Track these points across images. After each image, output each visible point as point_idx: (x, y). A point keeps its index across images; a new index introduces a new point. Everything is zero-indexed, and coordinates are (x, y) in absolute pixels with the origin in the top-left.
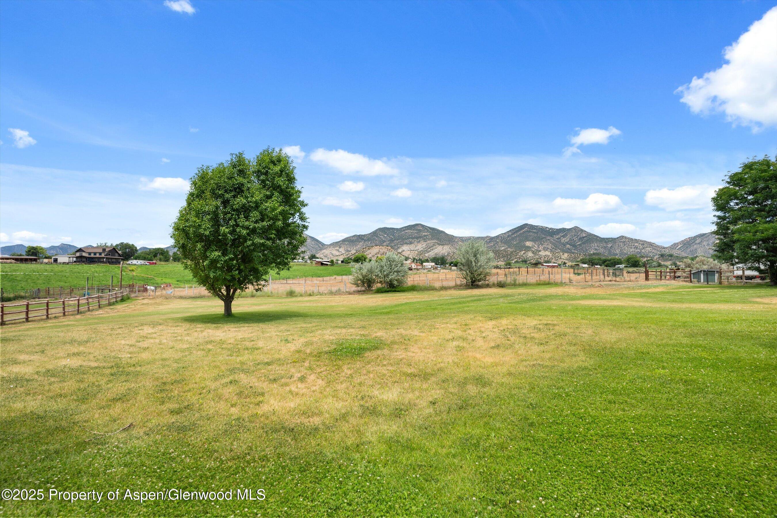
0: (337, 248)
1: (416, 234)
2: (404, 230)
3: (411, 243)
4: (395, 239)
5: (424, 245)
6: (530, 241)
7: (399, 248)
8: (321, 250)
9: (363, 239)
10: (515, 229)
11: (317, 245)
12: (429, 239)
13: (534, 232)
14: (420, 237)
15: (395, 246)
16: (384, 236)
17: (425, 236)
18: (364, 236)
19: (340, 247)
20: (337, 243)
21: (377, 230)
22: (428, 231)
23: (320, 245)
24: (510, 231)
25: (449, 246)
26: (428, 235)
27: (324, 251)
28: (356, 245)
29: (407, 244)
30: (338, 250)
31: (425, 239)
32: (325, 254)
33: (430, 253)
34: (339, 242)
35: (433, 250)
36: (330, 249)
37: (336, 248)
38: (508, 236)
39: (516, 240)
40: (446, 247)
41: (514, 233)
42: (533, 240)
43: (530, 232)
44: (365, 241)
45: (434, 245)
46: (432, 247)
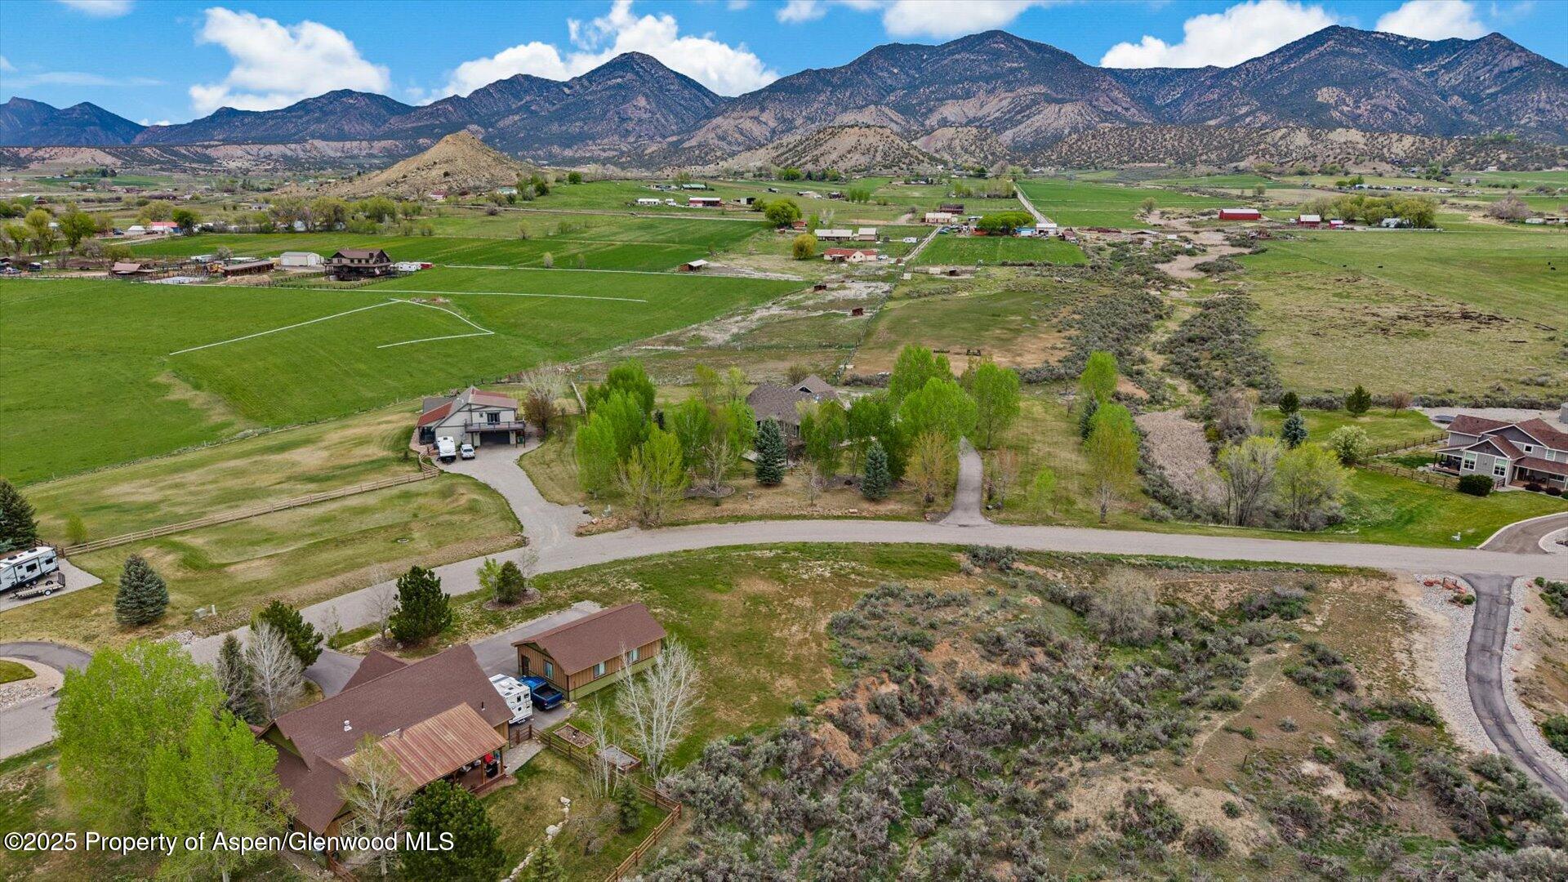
0: (755, 112)
1: (984, 67)
2: (952, 53)
3: (968, 95)
4: (923, 83)
5: (1005, 103)
6: (1335, 85)
7: (931, 111)
8: (709, 116)
9: (829, 83)
10: (1295, 43)
11: (698, 99)
12: (1021, 83)
13: (1353, 56)
14: (997, 76)
15: (920, 104)
16: (891, 73)
17: (1012, 71)
18: (833, 72)
19: (763, 110)
20: (753, 94)
21: (870, 53)
22: (1022, 55)
23: (707, 101)
24: (1279, 51)
25: (1079, 106)
26: (1019, 69)
27: (719, 120)
28: (808, 104)
29: (955, 97)
30: (756, 119)
31: (1009, 83)
32: (719, 131)
33: (1020, 127)
34: (761, 91)
35: (1028, 117)
36: (735, 114)
37: (751, 113)
38: (1271, 69)
39: (1290, 84)
40: (1068, 108)
41: (1291, 57)
42: (1345, 84)
43: (1342, 53)
44: (835, 87)
45: (1035, 102)
46: (1028, 107)
